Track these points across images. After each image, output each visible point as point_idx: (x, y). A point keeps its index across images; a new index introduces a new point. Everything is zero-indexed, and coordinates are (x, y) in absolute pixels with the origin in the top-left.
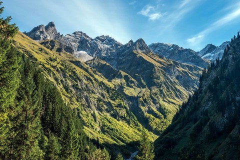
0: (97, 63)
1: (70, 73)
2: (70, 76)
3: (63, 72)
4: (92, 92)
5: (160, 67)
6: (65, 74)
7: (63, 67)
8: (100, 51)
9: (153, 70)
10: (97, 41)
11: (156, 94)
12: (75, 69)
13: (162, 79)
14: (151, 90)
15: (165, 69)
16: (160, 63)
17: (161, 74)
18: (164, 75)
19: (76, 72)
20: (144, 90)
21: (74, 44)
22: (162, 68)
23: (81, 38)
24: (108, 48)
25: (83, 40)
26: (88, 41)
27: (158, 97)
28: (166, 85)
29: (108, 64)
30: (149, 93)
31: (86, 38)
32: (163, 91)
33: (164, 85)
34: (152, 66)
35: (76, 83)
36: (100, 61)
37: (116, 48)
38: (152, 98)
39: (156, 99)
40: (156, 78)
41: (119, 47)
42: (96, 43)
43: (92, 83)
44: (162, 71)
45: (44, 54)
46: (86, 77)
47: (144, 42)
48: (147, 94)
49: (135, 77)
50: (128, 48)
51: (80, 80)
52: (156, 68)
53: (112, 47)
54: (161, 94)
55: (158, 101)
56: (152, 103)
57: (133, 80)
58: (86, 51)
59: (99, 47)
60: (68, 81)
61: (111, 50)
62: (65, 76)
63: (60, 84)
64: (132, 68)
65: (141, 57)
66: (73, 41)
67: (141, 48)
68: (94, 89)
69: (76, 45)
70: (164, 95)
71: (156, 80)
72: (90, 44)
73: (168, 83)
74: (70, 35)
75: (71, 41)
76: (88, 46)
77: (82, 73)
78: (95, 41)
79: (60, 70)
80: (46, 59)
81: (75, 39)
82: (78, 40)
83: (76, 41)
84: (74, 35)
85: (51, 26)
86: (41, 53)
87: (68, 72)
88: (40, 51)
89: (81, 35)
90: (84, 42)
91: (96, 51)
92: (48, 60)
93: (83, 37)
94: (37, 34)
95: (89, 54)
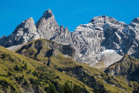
10: (134, 26)
19: (59, 82)
21: (91, 39)
31: (112, 25)
36: (133, 62)
42: (131, 31)
45: (8, 63)
58: (115, 49)
66: (90, 35)
69: (95, 41)
72: (122, 35)
74: (84, 26)
75: (85, 35)
76: (118, 38)
77: (71, 82)
78: (131, 28)
79: (29, 82)
80: (8, 70)
81: (93, 31)
82: (99, 32)
83: (96, 34)
84: (91, 24)
85: (47, 18)
86: (3, 62)
87: (43, 84)
88: (2, 58)
89: (105, 22)
90: (111, 33)
91: (131, 45)
92: (12, 71)
93: (108, 25)
94: (18, 35)
95: (120, 53)
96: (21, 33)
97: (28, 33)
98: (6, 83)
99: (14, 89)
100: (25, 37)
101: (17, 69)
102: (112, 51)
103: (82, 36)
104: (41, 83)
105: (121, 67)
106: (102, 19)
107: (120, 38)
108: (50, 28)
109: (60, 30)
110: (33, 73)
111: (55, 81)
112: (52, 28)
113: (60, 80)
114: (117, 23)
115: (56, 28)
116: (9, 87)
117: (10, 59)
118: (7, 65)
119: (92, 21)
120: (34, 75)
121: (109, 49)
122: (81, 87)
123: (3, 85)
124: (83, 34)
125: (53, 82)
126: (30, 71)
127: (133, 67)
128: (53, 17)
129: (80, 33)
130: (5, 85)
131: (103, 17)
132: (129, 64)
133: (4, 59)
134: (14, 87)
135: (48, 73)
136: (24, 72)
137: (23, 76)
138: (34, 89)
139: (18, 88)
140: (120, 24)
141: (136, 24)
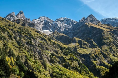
0: (56, 36)
1: (26, 34)
2: (25, 36)
3: (19, 33)
4: (46, 49)
5: (108, 31)
6: (21, 35)
7: (20, 30)
8: (60, 28)
9: (103, 34)
10: (57, 22)
11: (106, 50)
12: (31, 32)
13: (111, 39)
14: (101, 48)
15: (113, 33)
16: (109, 29)
17: (110, 36)
18: (113, 36)
19: (32, 34)
20: (96, 49)
21: (39, 25)
22: (110, 31)
23: (44, 21)
24: (66, 26)
25: (46, 22)
26: (50, 22)
27: (108, 53)
28: (115, 44)
29: (65, 35)
30: (99, 51)
31: (48, 20)
32: (113, 48)
33: (113, 44)
34: (102, 31)
35: (30, 41)
36: (59, 34)
37: (72, 25)
38: (103, 54)
39: (107, 54)
40: (106, 39)
41: (75, 24)
42: (56, 24)
43: (46, 42)
44: (111, 34)
46: (41, 37)
47: (94, 17)
48: (98, 51)
49: (87, 41)
50: (82, 23)
51: (34, 39)
52: (104, 32)
53: (69, 24)
54: (111, 50)
55: (108, 56)
56: (103, 58)
57: (85, 42)
58: (49, 30)
59: (59, 26)
60: (23, 39)
61: (68, 27)
62: (20, 36)
63: (12, 39)
64: (85, 36)
65: (91, 26)
66: (39, 24)
67: (92, 21)
68: (48, 47)
69: (41, 26)
70: (114, 51)
71: (105, 41)
72: (52, 25)
73: (116, 42)
74: (36, 20)
75: (37, 23)
76: (50, 26)
77: (37, 35)
78: (56, 22)
79: (16, 32)
80: (5, 25)
81: (40, 22)
82: (43, 22)
83: (41, 23)
84: (39, 19)
85: (21, 14)
86: (2, 22)
87: (24, 33)
88: (2, 20)
89: (45, 19)
90: (47, 23)
91: (56, 29)
92: (7, 26)
93: (46, 20)
94: (8, 17)
95: (51, 32)
96: (9, 17)
97: (12, 17)
98: (4, 29)
99: (9, 33)
100: (11, 19)
101: (9, 25)
102: (48, 31)
103: (35, 23)
104: (23, 33)
105: (53, 36)
106: (44, 18)
107: (51, 26)
108: (22, 18)
109: (26, 19)
110: (18, 28)
111: (29, 33)
112: (23, 18)
113: (32, 33)
114: (50, 20)
115: (24, 18)
116: (6, 31)
117: (6, 21)
118: (4, 23)
119: (40, 18)
120: (19, 29)
121: (47, 30)
122: (43, 37)
123: (3, 30)
124: (35, 22)
125: (28, 34)
126: (17, 27)
127: (59, 36)
128: (23, 14)
129: (34, 22)
130: (4, 30)
131: (44, 17)
132: (57, 35)
133: (3, 21)
134: (9, 31)
135: (25, 29)
136: (13, 27)
137: (13, 28)
138: (19, 35)
139: (11, 32)
140: (51, 20)
141: (58, 21)
